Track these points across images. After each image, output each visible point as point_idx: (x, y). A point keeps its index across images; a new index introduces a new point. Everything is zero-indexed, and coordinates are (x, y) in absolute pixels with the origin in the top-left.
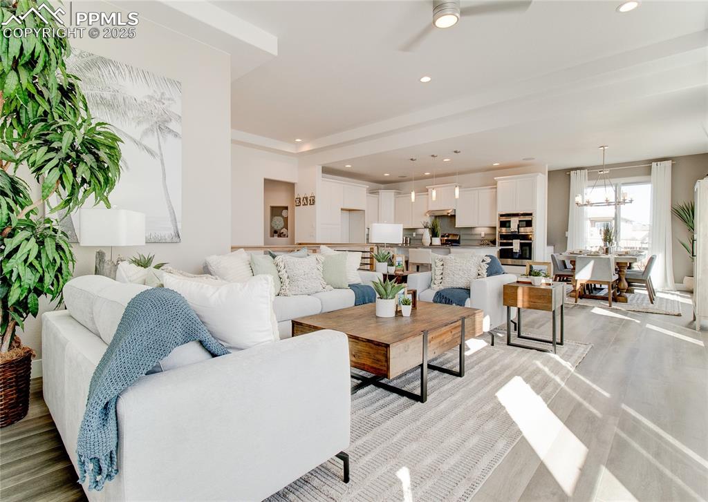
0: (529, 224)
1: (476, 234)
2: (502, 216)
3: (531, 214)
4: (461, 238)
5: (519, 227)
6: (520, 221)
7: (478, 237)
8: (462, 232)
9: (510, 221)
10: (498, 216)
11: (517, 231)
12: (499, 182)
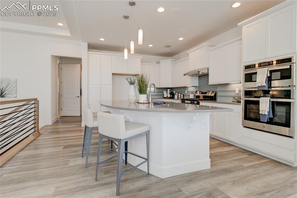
1: (230, 91)
2: (248, 67)
3: (288, 60)
6: (271, 71)
7: (233, 94)
8: (219, 89)
9: (256, 73)
10: (243, 68)
11: (265, 85)
12: (244, 28)
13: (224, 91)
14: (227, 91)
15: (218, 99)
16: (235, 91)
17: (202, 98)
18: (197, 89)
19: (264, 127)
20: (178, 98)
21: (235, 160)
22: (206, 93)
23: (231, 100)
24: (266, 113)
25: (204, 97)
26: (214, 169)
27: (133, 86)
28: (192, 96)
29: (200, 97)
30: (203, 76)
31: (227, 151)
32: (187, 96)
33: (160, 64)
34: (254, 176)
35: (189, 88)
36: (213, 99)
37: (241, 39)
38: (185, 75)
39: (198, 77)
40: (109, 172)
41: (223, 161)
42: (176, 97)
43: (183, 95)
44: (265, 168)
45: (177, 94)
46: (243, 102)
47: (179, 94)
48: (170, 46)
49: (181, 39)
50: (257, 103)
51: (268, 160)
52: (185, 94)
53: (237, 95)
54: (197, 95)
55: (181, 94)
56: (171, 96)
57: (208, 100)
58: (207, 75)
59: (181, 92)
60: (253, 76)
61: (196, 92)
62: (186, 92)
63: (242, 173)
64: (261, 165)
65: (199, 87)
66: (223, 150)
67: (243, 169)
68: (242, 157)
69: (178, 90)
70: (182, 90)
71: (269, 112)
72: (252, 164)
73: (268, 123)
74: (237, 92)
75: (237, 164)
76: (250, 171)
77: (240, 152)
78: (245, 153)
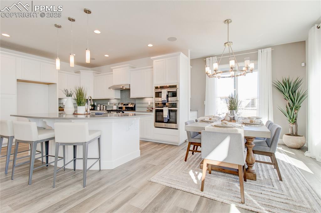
0: (174, 94)
1: (145, 103)
2: (157, 88)
3: (175, 86)
4: (137, 106)
5: (168, 96)
6: (168, 92)
7: (147, 105)
8: (137, 102)
9: (161, 92)
10: (154, 88)
11: (166, 100)
12: (154, 61)
13: (141, 103)
14: (143, 103)
15: (137, 109)
16: (148, 103)
17: (124, 109)
18: (119, 101)
19: (165, 125)
20: (100, 110)
21: (152, 149)
22: (127, 105)
23: (146, 110)
24: (167, 117)
25: (126, 108)
26: (142, 156)
27: (70, 97)
28: (115, 108)
29: (123, 108)
30: (125, 91)
31: (146, 145)
32: (110, 107)
33: (80, 74)
34: (163, 153)
35: (111, 100)
36: (133, 109)
37: (152, 67)
38: (109, 88)
39: (120, 91)
40: (61, 180)
41: (146, 151)
42: (98, 108)
43: (106, 107)
44: (167, 149)
45: (99, 105)
46: (154, 111)
47: (102, 106)
48: (94, 59)
49: (107, 56)
50: (162, 111)
51: (167, 145)
52: (107, 106)
53: (150, 106)
54: (119, 106)
55: (104, 105)
56: (93, 108)
57: (130, 110)
58: (129, 90)
59: (104, 103)
60: (160, 94)
61: (119, 104)
62: (109, 104)
63: (157, 154)
64: (165, 148)
65: (121, 99)
66: (144, 145)
67: (157, 152)
68: (155, 146)
69: (100, 102)
70: (105, 102)
71: (168, 116)
72: (161, 149)
73: (167, 123)
74: (149, 104)
75: (154, 150)
76: (160, 152)
77: (154, 144)
78: (156, 144)
